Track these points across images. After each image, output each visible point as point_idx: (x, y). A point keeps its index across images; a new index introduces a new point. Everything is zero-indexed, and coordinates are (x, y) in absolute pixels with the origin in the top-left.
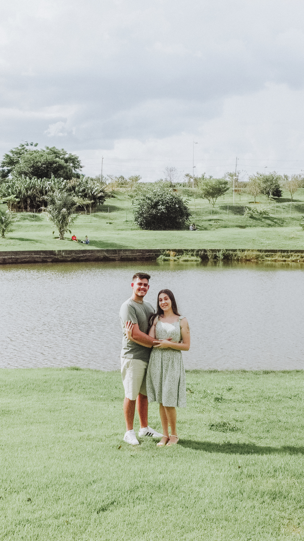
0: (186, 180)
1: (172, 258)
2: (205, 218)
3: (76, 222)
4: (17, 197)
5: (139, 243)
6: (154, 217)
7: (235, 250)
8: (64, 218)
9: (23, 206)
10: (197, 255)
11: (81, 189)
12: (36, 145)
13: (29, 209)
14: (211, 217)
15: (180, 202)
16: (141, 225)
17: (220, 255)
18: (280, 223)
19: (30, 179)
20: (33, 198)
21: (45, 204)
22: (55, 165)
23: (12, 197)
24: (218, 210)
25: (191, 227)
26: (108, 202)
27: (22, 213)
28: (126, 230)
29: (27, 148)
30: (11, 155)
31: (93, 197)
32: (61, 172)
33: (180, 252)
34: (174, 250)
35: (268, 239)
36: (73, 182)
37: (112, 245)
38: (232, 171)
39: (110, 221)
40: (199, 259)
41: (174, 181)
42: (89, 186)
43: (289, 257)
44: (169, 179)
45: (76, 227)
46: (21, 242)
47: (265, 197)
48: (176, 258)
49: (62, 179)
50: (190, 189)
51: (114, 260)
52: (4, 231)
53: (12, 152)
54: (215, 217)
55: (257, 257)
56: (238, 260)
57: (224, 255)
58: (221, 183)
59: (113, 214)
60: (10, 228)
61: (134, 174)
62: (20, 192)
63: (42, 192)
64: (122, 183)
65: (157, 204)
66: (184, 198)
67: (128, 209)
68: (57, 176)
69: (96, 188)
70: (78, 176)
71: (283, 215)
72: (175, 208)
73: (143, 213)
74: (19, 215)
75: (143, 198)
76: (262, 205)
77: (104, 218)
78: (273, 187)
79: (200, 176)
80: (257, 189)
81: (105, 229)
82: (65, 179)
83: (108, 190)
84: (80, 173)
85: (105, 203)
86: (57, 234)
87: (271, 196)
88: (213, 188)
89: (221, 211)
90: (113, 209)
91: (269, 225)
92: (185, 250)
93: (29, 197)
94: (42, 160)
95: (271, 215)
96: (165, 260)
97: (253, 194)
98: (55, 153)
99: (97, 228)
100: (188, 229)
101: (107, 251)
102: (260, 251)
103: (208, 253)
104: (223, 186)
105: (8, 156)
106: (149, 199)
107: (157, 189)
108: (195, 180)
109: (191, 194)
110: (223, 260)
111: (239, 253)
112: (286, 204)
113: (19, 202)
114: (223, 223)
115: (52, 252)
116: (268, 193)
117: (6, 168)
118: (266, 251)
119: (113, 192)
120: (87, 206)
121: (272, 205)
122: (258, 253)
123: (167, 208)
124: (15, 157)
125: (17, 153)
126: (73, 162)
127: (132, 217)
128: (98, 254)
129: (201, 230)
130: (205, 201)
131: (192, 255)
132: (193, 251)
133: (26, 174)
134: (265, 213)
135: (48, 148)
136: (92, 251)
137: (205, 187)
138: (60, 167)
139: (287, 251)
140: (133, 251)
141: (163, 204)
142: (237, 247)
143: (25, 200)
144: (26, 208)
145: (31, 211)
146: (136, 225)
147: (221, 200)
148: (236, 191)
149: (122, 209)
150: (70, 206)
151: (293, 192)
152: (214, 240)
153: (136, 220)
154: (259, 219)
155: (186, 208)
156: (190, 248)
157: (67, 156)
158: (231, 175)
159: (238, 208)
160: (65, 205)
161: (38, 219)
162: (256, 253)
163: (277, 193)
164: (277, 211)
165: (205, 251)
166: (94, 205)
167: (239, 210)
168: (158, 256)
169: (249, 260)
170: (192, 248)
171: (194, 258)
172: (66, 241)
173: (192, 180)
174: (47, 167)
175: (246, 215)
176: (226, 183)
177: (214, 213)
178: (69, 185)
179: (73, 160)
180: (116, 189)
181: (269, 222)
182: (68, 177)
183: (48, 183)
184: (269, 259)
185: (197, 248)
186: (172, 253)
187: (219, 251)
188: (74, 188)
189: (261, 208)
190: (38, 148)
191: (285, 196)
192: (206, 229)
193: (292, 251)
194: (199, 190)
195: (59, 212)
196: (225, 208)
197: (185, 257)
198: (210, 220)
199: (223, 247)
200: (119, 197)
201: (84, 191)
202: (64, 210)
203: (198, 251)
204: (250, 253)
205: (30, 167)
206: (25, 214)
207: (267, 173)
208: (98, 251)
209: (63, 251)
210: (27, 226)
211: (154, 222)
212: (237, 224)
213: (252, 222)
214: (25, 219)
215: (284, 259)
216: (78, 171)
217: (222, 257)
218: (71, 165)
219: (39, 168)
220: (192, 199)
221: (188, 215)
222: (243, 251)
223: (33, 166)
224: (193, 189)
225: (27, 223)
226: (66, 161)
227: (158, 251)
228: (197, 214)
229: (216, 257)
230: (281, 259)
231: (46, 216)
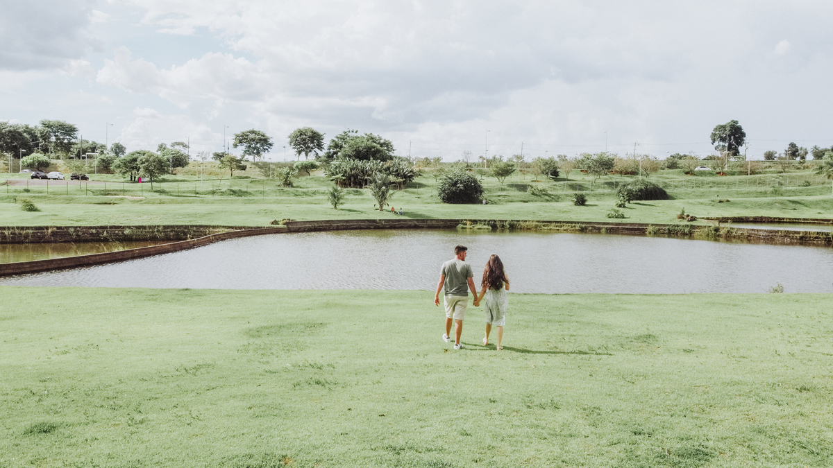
0: (481, 161)
1: (468, 226)
2: (495, 194)
3: (394, 197)
4: (343, 176)
5: (443, 215)
6: (454, 193)
7: (518, 221)
8: (383, 193)
9: (347, 183)
10: (488, 224)
11: (395, 169)
12: (356, 132)
13: (352, 185)
14: (499, 193)
15: (475, 181)
16: (443, 199)
17: (507, 224)
18: (557, 198)
19: (354, 160)
20: (355, 176)
21: (366, 182)
22: (373, 150)
23: (339, 176)
24: (506, 187)
25: (484, 202)
26: (416, 180)
27: (347, 189)
28: (431, 203)
29: (349, 134)
30: (336, 140)
31: (405, 176)
32: (378, 156)
33: (474, 222)
34: (470, 220)
35: (546, 212)
36: (389, 163)
37: (421, 215)
39: (419, 196)
40: (490, 227)
41: (470, 161)
42: (401, 167)
43: (561, 227)
44: (465, 160)
45: (394, 200)
46: (350, 213)
47: (545, 176)
48: (471, 227)
49: (379, 161)
50: (483, 169)
51: (422, 227)
52: (336, 203)
53: (337, 138)
54: (504, 193)
55: (536, 227)
56: (521, 228)
57: (509, 224)
58: (509, 166)
59: (421, 190)
60: (341, 201)
62: (346, 172)
63: (364, 172)
64: (427, 162)
65: (456, 183)
66: (478, 177)
67: (432, 186)
68: (376, 158)
69: (406, 168)
70: (391, 158)
71: (559, 192)
72: (471, 186)
73: (445, 190)
74: (345, 190)
75: (445, 177)
76: (542, 184)
77: (413, 193)
78: (552, 169)
79: (491, 158)
80: (539, 170)
81: (414, 203)
82: (382, 161)
83: (416, 169)
84: (393, 155)
85: (413, 181)
86: (378, 206)
87: (550, 176)
88: (501, 169)
89: (508, 188)
90: (420, 185)
91: (548, 201)
92: (479, 220)
93: (353, 175)
94: (363, 145)
95: (549, 192)
96: (463, 228)
97: (535, 174)
98: (372, 139)
99: (408, 202)
100: (481, 202)
101: (417, 220)
102: (539, 222)
103: (497, 223)
104: (510, 168)
105: (333, 141)
106: (450, 179)
107: (457, 171)
108: (488, 161)
109: (482, 173)
110: (509, 228)
111: (521, 223)
112: (562, 182)
113: (344, 180)
114: (510, 199)
115: (374, 221)
116: (547, 174)
117: (332, 151)
118: (543, 222)
119: (420, 171)
120: (400, 183)
121: (550, 184)
122: (538, 223)
123: (464, 186)
124: (340, 142)
125: (341, 139)
126: (387, 146)
127: (436, 193)
128: (410, 223)
129: (492, 204)
130: (495, 179)
131: (485, 224)
132: (485, 221)
133: (350, 156)
134: (544, 190)
135: (366, 135)
136: (405, 220)
137: (495, 169)
138: (378, 151)
139: (560, 222)
140: (437, 221)
141: (461, 183)
142: (520, 219)
143: (349, 178)
144: (350, 185)
145: (354, 187)
146: (439, 199)
147: (509, 179)
148: (521, 171)
149: (429, 186)
150: (389, 184)
151: (568, 173)
152: (502, 212)
153: (439, 196)
154: (540, 196)
155: (479, 186)
156: (483, 219)
157: (382, 141)
158: (518, 157)
159: (523, 186)
160: (384, 184)
161: (361, 194)
162: (535, 223)
163: (555, 174)
164: (554, 189)
165: (495, 221)
166: (404, 183)
167: (522, 188)
168: (458, 224)
169: (530, 229)
170: (485, 219)
171: (486, 227)
172: (384, 212)
173: (485, 161)
174: (367, 151)
175: (529, 192)
176: (512, 166)
177: (503, 190)
178: (385, 166)
179: (387, 144)
180: (422, 168)
181: (547, 198)
182: (384, 159)
183: (368, 165)
184: (546, 228)
185: (488, 219)
186: (468, 223)
187: (506, 221)
188: (389, 168)
189: (541, 186)
190: (358, 134)
191: (562, 175)
192: (496, 203)
193: (564, 222)
194: (492, 170)
195: (380, 189)
196: (511, 186)
197: (479, 226)
198: (499, 196)
199: (509, 218)
200: (424, 175)
201: (397, 171)
202: (384, 187)
203: (489, 221)
204: (531, 223)
205: (353, 151)
206: (350, 189)
207: (546, 157)
208: (410, 220)
209: (383, 220)
210: (352, 200)
211: (454, 197)
212: (521, 199)
213: (533, 197)
214: (350, 193)
215: (558, 228)
216: (391, 153)
217: (508, 226)
218: (386, 148)
219: (360, 152)
220: (483, 177)
221: (481, 192)
222: (526, 221)
223: (356, 150)
224: (486, 169)
225: (352, 197)
226: (382, 145)
227: (458, 220)
228: (489, 190)
229: (503, 226)
230: (555, 228)
231: (368, 192)
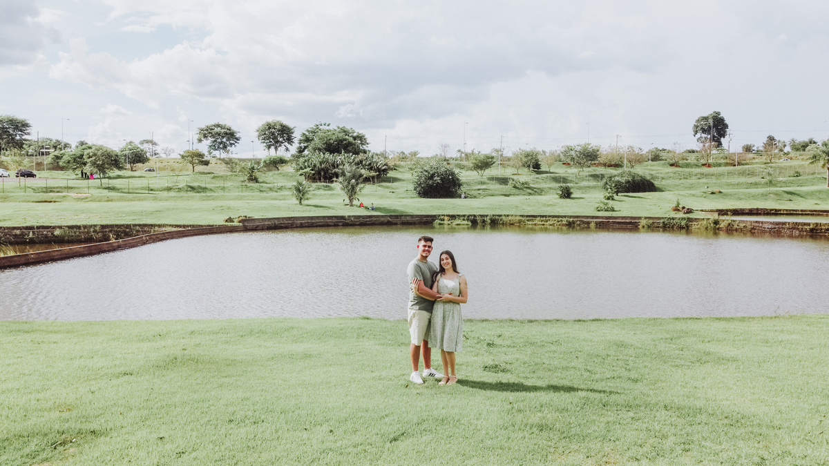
0: (458, 155)
1: (446, 222)
2: (474, 188)
3: (364, 191)
4: (312, 170)
5: (418, 210)
6: (431, 186)
7: (500, 216)
8: (353, 187)
9: (317, 177)
10: (468, 220)
11: (368, 163)
12: (328, 125)
13: (322, 180)
14: (479, 187)
15: (453, 174)
16: (419, 193)
17: (488, 220)
18: (539, 192)
19: (324, 154)
20: (326, 170)
21: (337, 175)
22: (345, 142)
23: (308, 170)
24: (486, 180)
25: (463, 196)
26: (391, 174)
27: (316, 184)
28: (407, 198)
29: (321, 127)
30: (307, 133)
31: (378, 170)
32: (350, 148)
33: (453, 217)
34: (448, 216)
35: (529, 205)
36: (361, 156)
37: (394, 211)
38: (498, 147)
39: (393, 190)
40: (470, 223)
41: (448, 156)
42: (374, 160)
43: (547, 222)
44: (443, 154)
45: (365, 195)
46: (316, 209)
47: (526, 170)
48: (449, 222)
49: (351, 154)
50: (461, 162)
51: (396, 224)
52: (301, 199)
53: (308, 131)
54: (484, 187)
55: (520, 222)
56: (503, 224)
57: (491, 219)
58: (488, 158)
59: (396, 184)
60: (307, 196)
61: (413, 150)
62: (315, 166)
63: (334, 165)
64: (403, 157)
65: (432, 177)
66: (456, 171)
67: (408, 180)
68: (347, 151)
69: (381, 162)
70: (365, 152)
71: (542, 185)
72: (449, 179)
73: (421, 183)
74: (314, 185)
75: (420, 170)
76: (524, 177)
77: (387, 187)
78: (533, 161)
79: (470, 152)
80: (520, 163)
81: (389, 198)
82: (354, 154)
83: (391, 164)
84: (367, 149)
85: (388, 175)
86: (347, 201)
87: (532, 169)
88: (481, 162)
89: (488, 182)
90: (395, 180)
91: (530, 194)
92: (458, 215)
93: (323, 169)
94: (334, 137)
95: (532, 185)
96: (440, 224)
97: (516, 167)
98: (345, 132)
99: (382, 197)
100: (460, 197)
101: (390, 216)
102: (522, 216)
103: (477, 218)
104: (490, 160)
105: (304, 134)
106: (426, 171)
107: (433, 163)
108: (466, 155)
109: (462, 167)
110: (490, 224)
111: (504, 218)
112: (544, 175)
113: (314, 174)
114: (490, 192)
115: (342, 217)
116: (529, 166)
117: (302, 145)
118: (528, 216)
119: (395, 165)
120: (373, 177)
121: (532, 176)
122: (521, 218)
123: (441, 179)
124: (310, 136)
125: (312, 132)
126: (361, 140)
127: (411, 187)
128: (382, 219)
129: (471, 198)
130: (475, 173)
131: (464, 220)
132: (464, 216)
133: (320, 150)
134: (526, 183)
135: (338, 127)
136: (377, 216)
137: (474, 161)
138: (350, 144)
139: (546, 216)
140: (412, 216)
141: (438, 176)
142: (502, 213)
143: (319, 173)
144: (320, 179)
145: (324, 182)
146: (415, 194)
147: (489, 172)
148: (501, 164)
149: (403, 180)
150: (357, 177)
151: (550, 165)
152: (482, 207)
153: (415, 190)
154: (521, 189)
155: (458, 179)
156: (461, 214)
157: (355, 134)
158: (497, 151)
159: (503, 179)
160: (354, 177)
161: (331, 189)
162: (518, 218)
163: (537, 166)
164: (537, 182)
165: (475, 216)
166: (378, 176)
167: (504, 181)
168: (434, 220)
169: (513, 224)
170: (464, 214)
171: (466, 222)
172: (355, 208)
173: (463, 155)
174: (338, 144)
175: (510, 186)
176: (492, 158)
177: (482, 183)
178: (357, 160)
179: (361, 138)
180: (397, 163)
181: (530, 191)
182: (356, 152)
183: (339, 158)
184: (530, 223)
185: (468, 214)
186: (446, 218)
187: (487, 216)
188: (361, 162)
189: (522, 179)
190: (331, 128)
191: (543, 169)
192: (475, 197)
193: (549, 216)
194: (470, 164)
195: (349, 183)
196: (492, 179)
197: (457, 221)
198: (479, 190)
199: (490, 213)
200: (400, 170)
201: (370, 164)
202: (353, 181)
203: (468, 217)
204: (513, 218)
205: (324, 144)
206: (319, 184)
207: (528, 149)
208: (383, 216)
209: (352, 216)
210: (320, 195)
211: (430, 191)
212: (502, 193)
213: (515, 191)
214: (319, 189)
215: (543, 223)
216: (365, 147)
217: (489, 221)
218: (359, 142)
219: (331, 144)
220: (463, 171)
221: (460, 185)
222: (508, 216)
223: (326, 143)
224: (464, 163)
225: (321, 192)
226: (355, 138)
227: (435, 216)
228: (468, 184)
229: (484, 221)
230: (541, 223)
231: (337, 186)
